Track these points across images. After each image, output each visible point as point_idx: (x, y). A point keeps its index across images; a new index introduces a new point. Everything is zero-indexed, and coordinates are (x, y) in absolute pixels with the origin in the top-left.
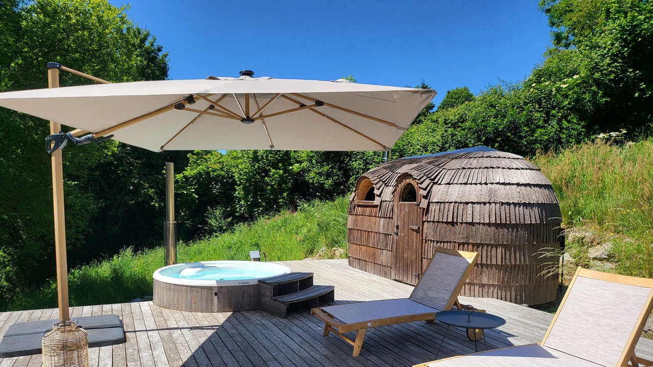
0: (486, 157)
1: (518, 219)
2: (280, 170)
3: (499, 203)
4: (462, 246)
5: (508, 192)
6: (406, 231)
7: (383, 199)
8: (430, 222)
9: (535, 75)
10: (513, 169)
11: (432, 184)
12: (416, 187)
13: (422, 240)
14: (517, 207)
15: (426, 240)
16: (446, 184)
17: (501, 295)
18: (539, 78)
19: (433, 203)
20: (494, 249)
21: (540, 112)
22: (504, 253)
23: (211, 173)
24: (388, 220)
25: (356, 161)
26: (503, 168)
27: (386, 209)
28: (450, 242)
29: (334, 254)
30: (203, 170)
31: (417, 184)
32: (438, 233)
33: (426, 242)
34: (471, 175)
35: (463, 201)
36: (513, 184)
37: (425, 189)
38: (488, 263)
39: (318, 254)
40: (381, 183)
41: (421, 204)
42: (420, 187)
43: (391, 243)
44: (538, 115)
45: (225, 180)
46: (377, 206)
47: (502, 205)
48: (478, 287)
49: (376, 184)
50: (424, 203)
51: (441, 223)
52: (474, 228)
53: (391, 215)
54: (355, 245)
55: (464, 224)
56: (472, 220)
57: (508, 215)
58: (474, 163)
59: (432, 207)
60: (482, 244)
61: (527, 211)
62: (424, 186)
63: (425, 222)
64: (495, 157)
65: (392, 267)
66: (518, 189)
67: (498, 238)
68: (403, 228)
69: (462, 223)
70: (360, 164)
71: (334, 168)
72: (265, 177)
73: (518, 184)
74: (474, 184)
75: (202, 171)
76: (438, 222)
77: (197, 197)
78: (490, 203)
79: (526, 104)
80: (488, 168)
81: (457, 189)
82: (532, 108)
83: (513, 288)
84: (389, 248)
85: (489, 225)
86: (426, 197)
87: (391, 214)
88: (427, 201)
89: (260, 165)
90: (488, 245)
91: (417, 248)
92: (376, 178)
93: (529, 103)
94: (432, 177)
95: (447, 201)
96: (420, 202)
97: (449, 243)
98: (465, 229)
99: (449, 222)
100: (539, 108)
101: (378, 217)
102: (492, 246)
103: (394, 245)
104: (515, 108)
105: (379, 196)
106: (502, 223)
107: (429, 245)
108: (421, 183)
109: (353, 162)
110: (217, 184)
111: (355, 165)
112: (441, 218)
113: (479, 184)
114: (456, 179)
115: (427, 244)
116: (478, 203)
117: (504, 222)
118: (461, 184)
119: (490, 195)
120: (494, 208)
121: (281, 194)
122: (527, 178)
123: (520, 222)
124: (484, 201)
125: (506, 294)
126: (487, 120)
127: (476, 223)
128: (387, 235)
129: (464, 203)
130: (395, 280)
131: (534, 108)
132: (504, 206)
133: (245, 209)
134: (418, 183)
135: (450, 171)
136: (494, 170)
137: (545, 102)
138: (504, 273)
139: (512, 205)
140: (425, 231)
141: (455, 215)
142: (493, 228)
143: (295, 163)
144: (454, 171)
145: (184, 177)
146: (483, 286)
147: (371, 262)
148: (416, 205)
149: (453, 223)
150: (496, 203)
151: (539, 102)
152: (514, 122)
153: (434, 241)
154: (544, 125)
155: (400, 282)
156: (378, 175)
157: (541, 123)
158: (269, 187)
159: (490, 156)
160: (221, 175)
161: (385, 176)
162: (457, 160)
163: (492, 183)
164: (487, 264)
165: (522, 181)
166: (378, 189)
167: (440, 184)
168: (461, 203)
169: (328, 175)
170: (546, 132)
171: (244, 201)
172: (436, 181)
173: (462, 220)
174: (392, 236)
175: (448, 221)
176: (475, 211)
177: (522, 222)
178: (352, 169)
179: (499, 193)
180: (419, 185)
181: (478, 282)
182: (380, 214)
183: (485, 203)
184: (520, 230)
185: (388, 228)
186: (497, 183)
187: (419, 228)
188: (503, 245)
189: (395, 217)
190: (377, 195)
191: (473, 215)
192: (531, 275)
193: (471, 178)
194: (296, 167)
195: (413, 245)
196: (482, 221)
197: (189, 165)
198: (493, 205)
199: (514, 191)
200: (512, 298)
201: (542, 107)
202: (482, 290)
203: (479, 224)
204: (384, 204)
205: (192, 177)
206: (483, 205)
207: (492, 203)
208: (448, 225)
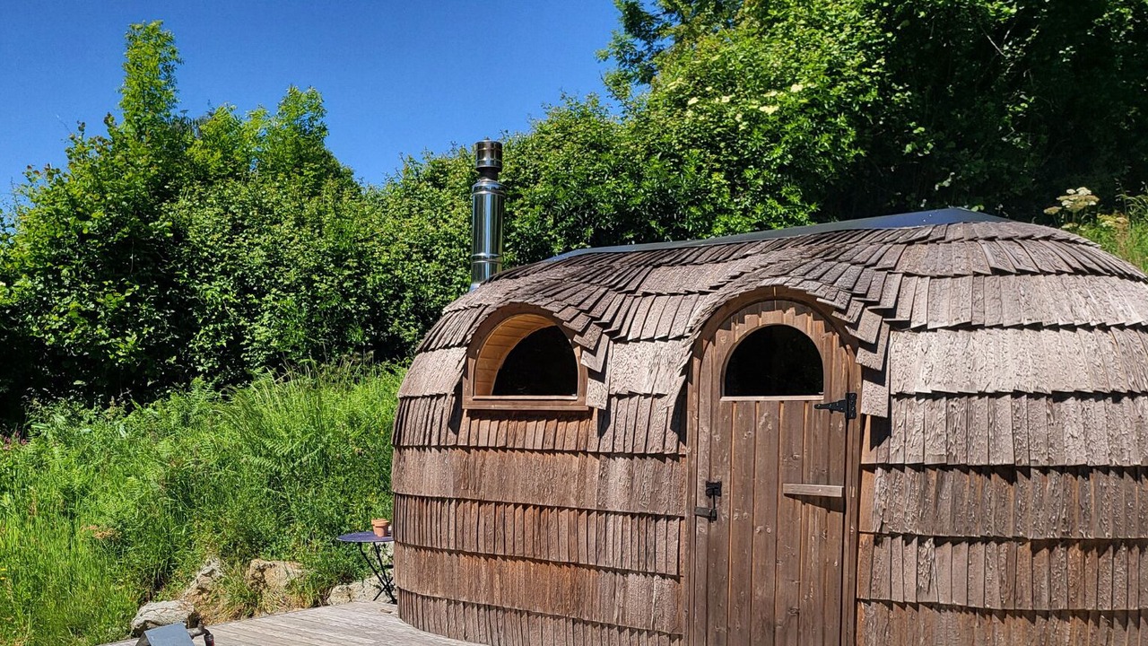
4: (1044, 552)
6: (761, 505)
7: (617, 389)
8: (899, 467)
11: (885, 327)
13: (858, 534)
15: (879, 536)
19: (909, 396)
24: (653, 464)
25: (210, 279)
27: (642, 426)
28: (1000, 541)
33: (878, 543)
35: (1046, 388)
37: (874, 346)
40: (594, 330)
41: (864, 403)
46: (586, 414)
49: (582, 333)
50: (875, 399)
51: (957, 471)
52: (1089, 485)
53: (669, 446)
55: (1054, 473)
59: (909, 413)
60: (1114, 542)
62: (867, 335)
63: (872, 467)
68: (747, 490)
69: (1046, 470)
70: (226, 291)
71: (142, 300)
78: (1132, 397)
79: (684, 147)
85: (1137, 472)
86: (879, 377)
87: (671, 440)
88: (883, 392)
90: (1130, 545)
91: (828, 564)
93: (693, 148)
94: (887, 305)
97: (994, 544)
98: (1057, 491)
99: (996, 467)
101: (597, 454)
102: (1143, 547)
105: (600, 376)
107: (897, 551)
108: (854, 326)
109: (201, 283)
111: (214, 291)
112: (956, 451)
113: (1081, 326)
115: (883, 550)
124: (1111, 386)
127: (1099, 468)
128: (647, 518)
134: (843, 323)
137: (725, 148)
140: (876, 502)
141: (1020, 438)
148: (819, 407)
152: (662, 193)
153: (922, 539)
163: (1122, 327)
164: (1126, 611)
166: (591, 352)
167: (922, 328)
168: (1037, 395)
169: (120, 323)
173: (1048, 459)
175: (992, 463)
176: (1090, 423)
178: (201, 305)
180: (852, 332)
182: (606, 443)
183: (1117, 397)
185: (656, 493)
187: (844, 491)
189: (697, 454)
190: (591, 375)
204: (625, 405)
206: (1114, 402)
207: (1139, 394)
208: (990, 478)
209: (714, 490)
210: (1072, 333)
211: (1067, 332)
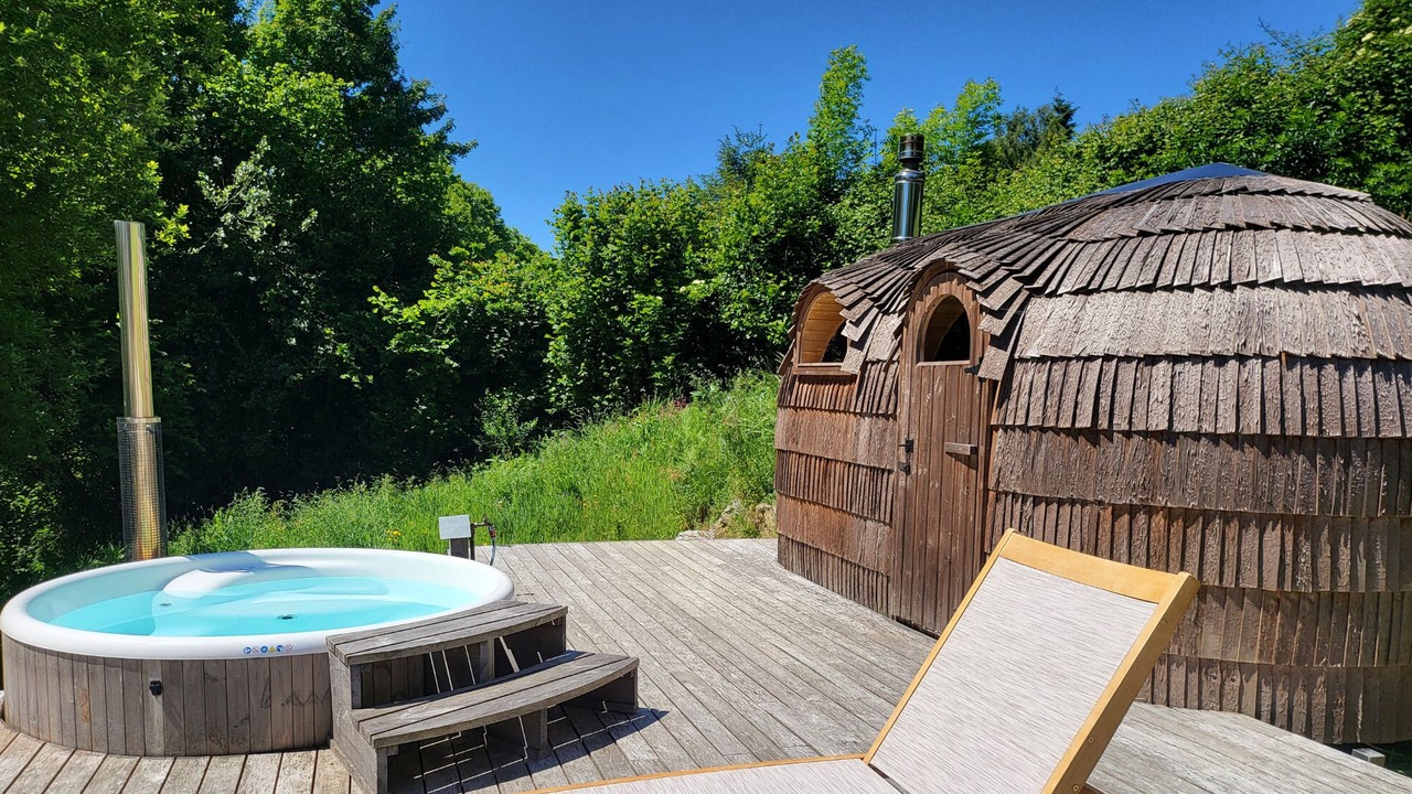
0: (1230, 193)
1: (1351, 421)
2: (655, 294)
3: (1279, 357)
4: (1126, 518)
5: (1316, 317)
6: (934, 461)
7: (870, 357)
8: (1013, 428)
9: (1372, 11)
10: (1334, 230)
11: (1024, 294)
12: (969, 306)
13: (986, 490)
14: (1351, 372)
15: (998, 493)
16: (1076, 293)
17: (1273, 704)
18: (1383, 19)
19: (1026, 360)
20: (1251, 535)
21: (1387, 113)
22: (1289, 547)
23: (488, 307)
24: (881, 422)
26: (1298, 229)
27: (879, 389)
28: (1084, 503)
29: (762, 521)
30: (470, 299)
31: (974, 298)
32: (1039, 469)
33: (997, 500)
34: (1173, 256)
35: (1137, 351)
36: (1335, 287)
37: (999, 314)
38: (1225, 584)
39: (720, 519)
40: (866, 304)
41: (983, 366)
42: (983, 309)
43: (889, 498)
44: (1379, 122)
45: (522, 323)
46: (850, 379)
47: (1290, 367)
48: (1183, 669)
49: (850, 308)
50: (994, 363)
51: (1051, 433)
52: (1174, 451)
53: (891, 407)
54: (792, 502)
55: (1136, 438)
56: (1171, 421)
57: (1312, 405)
58: (1185, 213)
59: (1024, 376)
60: (1205, 513)
61: (1388, 391)
62: (995, 302)
63: (995, 428)
64: (1266, 193)
65: (891, 575)
66: (1356, 305)
67: (1271, 489)
68: (928, 448)
69: (1128, 434)
72: (618, 314)
73: (1355, 288)
74: (1180, 287)
75: (468, 302)
76: (1042, 429)
77: (455, 365)
78: (1242, 359)
79: (1343, 91)
80: (1237, 229)
81: (1115, 311)
82: (1363, 104)
83: (1321, 679)
84: (884, 515)
85: (1236, 440)
86: (1000, 342)
87: (892, 402)
88: (1004, 356)
89: (606, 284)
90: (1226, 518)
91: (967, 518)
92: (852, 287)
93: (1354, 90)
94: (1027, 272)
95: (1075, 352)
96: (981, 359)
97: (1078, 506)
98: (1141, 456)
99: (1080, 429)
100: (1385, 102)
101: (855, 414)
102: (1244, 521)
103: (898, 506)
104: (1311, 106)
105: (859, 345)
106: (1290, 432)
107: (1008, 508)
108: (986, 293)
110: (502, 335)
112: (1051, 412)
113: (1201, 286)
114: (1115, 273)
115: (1000, 507)
116: (1194, 359)
117: (1294, 429)
118: (1132, 289)
119: (1244, 328)
120: (1257, 377)
121: (659, 359)
122: (1389, 265)
123: (1359, 432)
124: (1218, 349)
125: (1290, 700)
126: (1225, 142)
127: (1186, 434)
128: (877, 472)
129: (1140, 360)
130: (899, 620)
131: (1368, 103)
132: (1297, 370)
133: (569, 398)
134: (975, 292)
135: (1091, 248)
136: (1260, 235)
137: (1401, 86)
138: (1289, 625)
139: (1330, 368)
140: (995, 461)
141: (1105, 402)
142: (1251, 453)
143: (695, 278)
144: (1106, 246)
145: (424, 315)
146: (1203, 666)
147: (833, 556)
148: (967, 371)
149: (1093, 435)
150: (1265, 359)
151: (1384, 86)
152: (1306, 146)
153: (1025, 498)
154: (1398, 151)
155: (916, 628)
156: (861, 277)
157: (1388, 144)
158: (629, 342)
159: (1244, 190)
160: (512, 311)
161: (881, 282)
162: (1122, 209)
163: (1253, 285)
164: (1220, 588)
165: (1369, 276)
166: (857, 323)
167: (1053, 294)
168: (1128, 359)
170: (1404, 172)
171: (568, 376)
172: (1039, 283)
173: (1130, 423)
174: (892, 477)
175: (1078, 425)
176: (1180, 388)
177: (1368, 430)
179: (1278, 319)
180: (981, 300)
181: (1185, 652)
182: (859, 404)
183: (1220, 360)
184: (1358, 462)
185: (882, 449)
186: (1271, 284)
187: (975, 451)
188: (1286, 520)
189: (903, 412)
190: (854, 344)
191: (1171, 405)
192: (1394, 634)
193: (1169, 268)
194: (696, 289)
195: (954, 510)
196: (1207, 427)
197: (433, 284)
198: (1255, 364)
199: (1338, 312)
200: (1315, 714)
201: (1394, 101)
202: (1200, 682)
203: (1196, 436)
204: (873, 371)
205: (444, 317)
206: (1215, 365)
207: (1251, 358)
208: (1077, 441)
209: (909, 447)
210: (1187, 294)
211: (1181, 293)
